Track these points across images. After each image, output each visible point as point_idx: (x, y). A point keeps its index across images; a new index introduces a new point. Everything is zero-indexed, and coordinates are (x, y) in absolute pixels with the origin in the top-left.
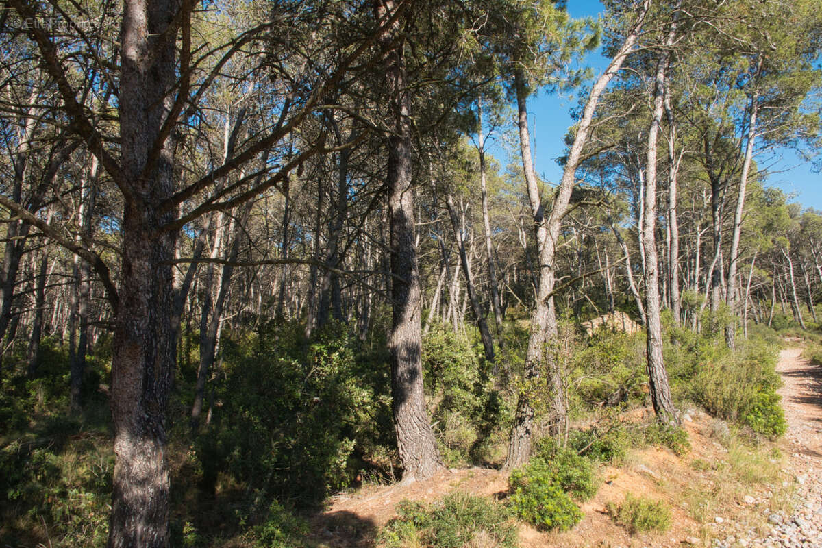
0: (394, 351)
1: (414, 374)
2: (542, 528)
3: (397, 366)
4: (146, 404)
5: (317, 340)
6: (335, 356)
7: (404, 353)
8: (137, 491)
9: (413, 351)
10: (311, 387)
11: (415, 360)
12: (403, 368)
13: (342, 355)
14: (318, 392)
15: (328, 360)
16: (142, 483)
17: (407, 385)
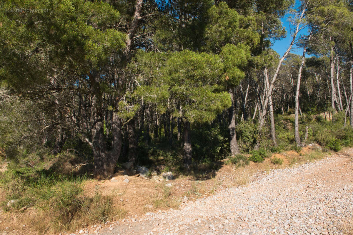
0: (229, 129)
1: (233, 134)
2: (255, 162)
3: (230, 132)
4: (188, 138)
5: (213, 128)
6: (216, 130)
7: (231, 129)
8: (188, 150)
9: (233, 129)
10: (211, 136)
11: (234, 131)
12: (231, 133)
13: (218, 130)
14: (213, 137)
15: (215, 131)
16: (188, 149)
17: (232, 136)
